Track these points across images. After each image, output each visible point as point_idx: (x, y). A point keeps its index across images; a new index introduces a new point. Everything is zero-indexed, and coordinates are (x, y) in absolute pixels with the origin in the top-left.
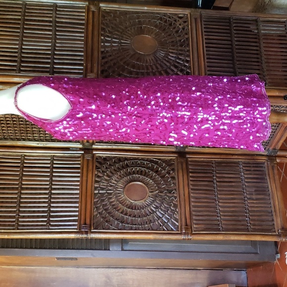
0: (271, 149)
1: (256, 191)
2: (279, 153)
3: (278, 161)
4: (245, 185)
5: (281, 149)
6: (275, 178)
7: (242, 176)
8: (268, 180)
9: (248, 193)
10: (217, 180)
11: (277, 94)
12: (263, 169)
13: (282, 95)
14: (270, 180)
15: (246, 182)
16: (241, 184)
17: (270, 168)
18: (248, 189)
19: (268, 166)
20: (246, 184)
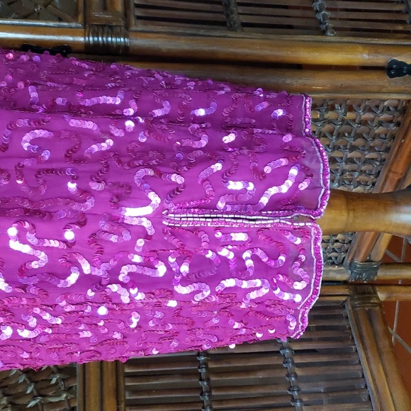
0: (358, 261)
1: (328, 391)
2: (383, 274)
3: (382, 296)
4: (296, 376)
5: (387, 263)
6: (381, 346)
7: (283, 348)
8: (361, 353)
9: (305, 399)
10: (211, 365)
11: (362, 56)
12: (344, 323)
13: (381, 59)
14: (366, 354)
15: (298, 365)
16: (283, 374)
17: (362, 317)
18: (304, 388)
19: (355, 313)
20: (299, 372)
